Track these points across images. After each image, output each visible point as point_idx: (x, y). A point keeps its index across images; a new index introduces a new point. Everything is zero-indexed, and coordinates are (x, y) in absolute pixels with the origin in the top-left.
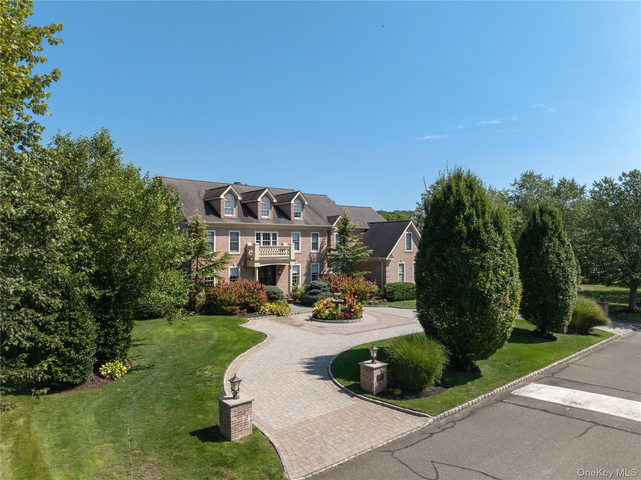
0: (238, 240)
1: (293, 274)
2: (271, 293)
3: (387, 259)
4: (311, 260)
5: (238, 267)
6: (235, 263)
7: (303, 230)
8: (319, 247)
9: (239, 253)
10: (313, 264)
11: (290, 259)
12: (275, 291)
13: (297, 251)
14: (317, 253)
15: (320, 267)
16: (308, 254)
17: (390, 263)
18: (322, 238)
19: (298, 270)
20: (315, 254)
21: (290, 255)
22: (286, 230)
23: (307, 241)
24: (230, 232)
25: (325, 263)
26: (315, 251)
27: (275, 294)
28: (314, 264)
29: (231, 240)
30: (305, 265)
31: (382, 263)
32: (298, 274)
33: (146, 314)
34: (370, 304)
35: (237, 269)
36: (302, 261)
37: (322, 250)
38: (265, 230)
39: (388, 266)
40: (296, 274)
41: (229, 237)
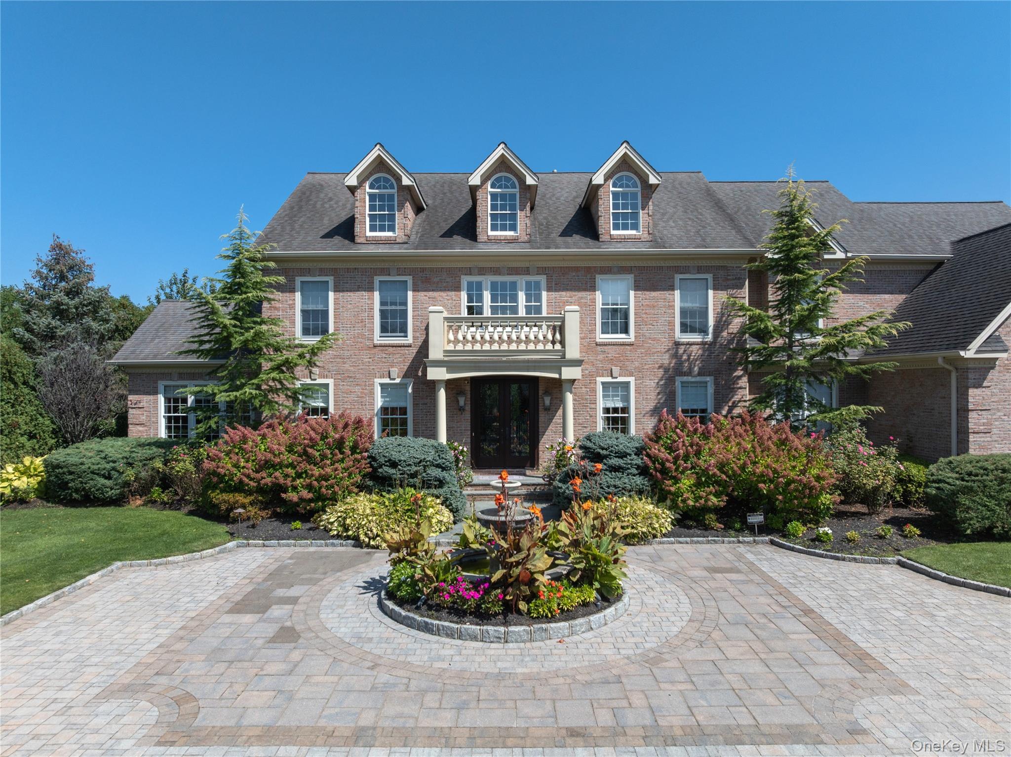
0: (405, 304)
1: (607, 410)
2: (382, 460)
3: (969, 353)
4: (680, 363)
5: (407, 380)
6: (395, 371)
7: (641, 269)
8: (711, 322)
9: (410, 340)
10: (685, 379)
11: (564, 356)
12: (395, 456)
13: (623, 336)
14: (703, 343)
15: (716, 392)
16: (666, 344)
17: (992, 375)
18: (723, 296)
19: (626, 399)
20: (694, 348)
21: (563, 346)
22: (577, 269)
23: (661, 303)
24: (377, 279)
25: (739, 377)
26: (696, 338)
27: (394, 464)
28: (690, 379)
29: (382, 303)
30: (652, 383)
31: (954, 376)
32: (625, 410)
33: (77, 491)
34: (818, 540)
35: (402, 386)
36: (640, 370)
37: (725, 334)
38: (496, 271)
39: (979, 385)
40: (615, 410)
41: (377, 295)
